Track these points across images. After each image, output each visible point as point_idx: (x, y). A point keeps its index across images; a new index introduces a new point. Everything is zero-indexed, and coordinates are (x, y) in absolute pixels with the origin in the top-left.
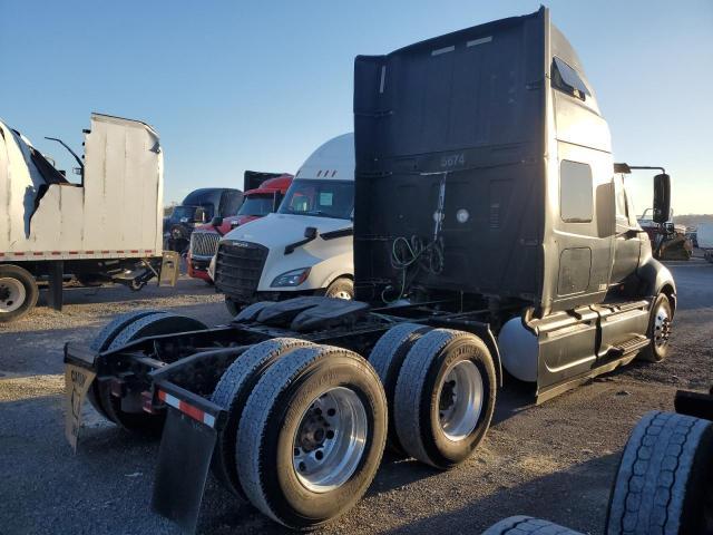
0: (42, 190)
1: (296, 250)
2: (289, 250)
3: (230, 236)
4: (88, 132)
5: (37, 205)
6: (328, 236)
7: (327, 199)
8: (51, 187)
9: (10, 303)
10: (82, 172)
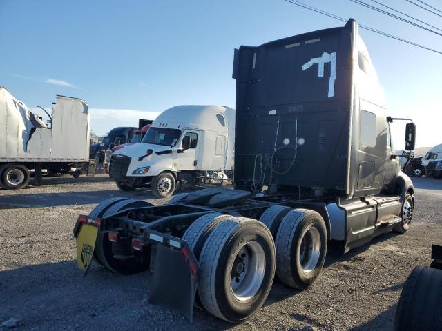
0: (33, 130)
1: (144, 159)
2: (141, 159)
3: (116, 152)
4: (55, 104)
5: (30, 137)
6: (159, 153)
7: (162, 137)
8: (37, 129)
9: (17, 181)
10: (51, 122)
